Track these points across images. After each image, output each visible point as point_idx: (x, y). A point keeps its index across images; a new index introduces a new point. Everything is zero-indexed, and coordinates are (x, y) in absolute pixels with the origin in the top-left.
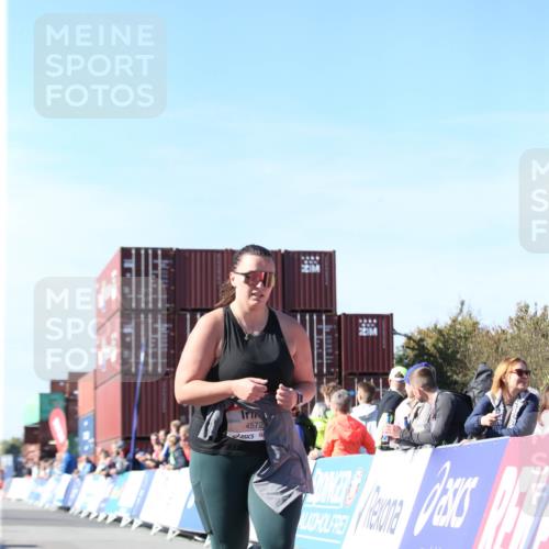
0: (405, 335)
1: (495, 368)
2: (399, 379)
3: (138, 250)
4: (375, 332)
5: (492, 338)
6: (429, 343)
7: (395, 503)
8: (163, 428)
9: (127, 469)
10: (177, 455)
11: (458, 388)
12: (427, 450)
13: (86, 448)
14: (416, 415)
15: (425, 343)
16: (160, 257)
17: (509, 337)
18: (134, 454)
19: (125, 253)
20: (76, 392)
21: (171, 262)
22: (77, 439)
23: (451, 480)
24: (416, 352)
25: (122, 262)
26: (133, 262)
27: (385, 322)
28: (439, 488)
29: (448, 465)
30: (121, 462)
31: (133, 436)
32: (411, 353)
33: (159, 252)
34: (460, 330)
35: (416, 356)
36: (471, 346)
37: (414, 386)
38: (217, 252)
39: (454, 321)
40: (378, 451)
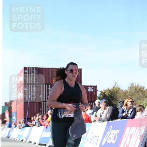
0: (101, 91)
1: (125, 101)
2: (99, 103)
3: (29, 68)
4: (92, 90)
5: (124, 92)
6: (107, 93)
7: (97, 137)
8: (35, 116)
9: (25, 127)
10: (38, 123)
11: (115, 106)
12: (106, 122)
13: (14, 121)
14: (103, 113)
15: (106, 94)
16: (34, 70)
17: (128, 92)
18: (27, 122)
19: (25, 68)
20: (11, 106)
21: (37, 71)
22: (12, 119)
23: (112, 131)
24: (103, 96)
25: (24, 71)
26: (27, 71)
27: (95, 88)
28: (109, 132)
29: (111, 126)
30: (23, 125)
31: (27, 118)
32: (102, 96)
33: (34, 68)
34: (115, 90)
35: (103, 97)
36: (118, 94)
37: (102, 105)
38: (50, 68)
39: (114, 87)
40: (93, 122)
